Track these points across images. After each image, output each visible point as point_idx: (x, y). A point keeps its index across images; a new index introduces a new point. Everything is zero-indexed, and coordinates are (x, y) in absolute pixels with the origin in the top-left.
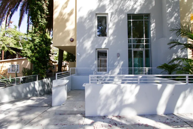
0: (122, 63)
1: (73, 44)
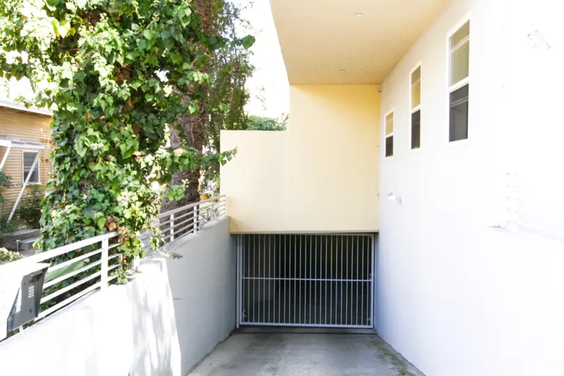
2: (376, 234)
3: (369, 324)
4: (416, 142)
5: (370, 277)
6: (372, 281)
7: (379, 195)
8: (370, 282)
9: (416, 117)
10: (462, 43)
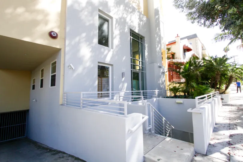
0: (126, 85)
1: (55, 44)
2: (28, 111)
3: (25, 136)
4: (42, 86)
5: (26, 122)
6: (26, 123)
7: (29, 100)
8: (25, 124)
9: (42, 81)
10: (54, 65)
